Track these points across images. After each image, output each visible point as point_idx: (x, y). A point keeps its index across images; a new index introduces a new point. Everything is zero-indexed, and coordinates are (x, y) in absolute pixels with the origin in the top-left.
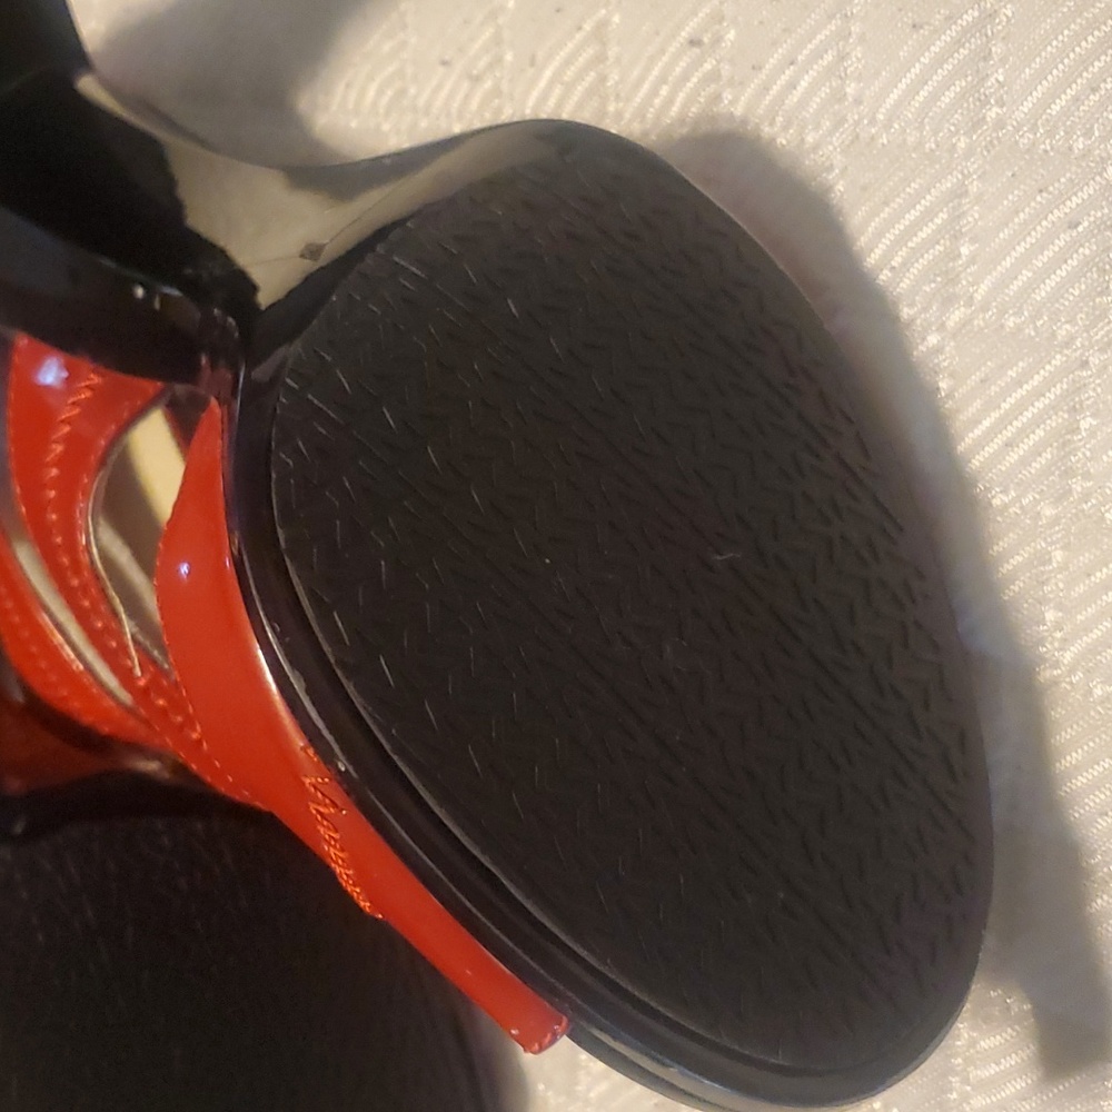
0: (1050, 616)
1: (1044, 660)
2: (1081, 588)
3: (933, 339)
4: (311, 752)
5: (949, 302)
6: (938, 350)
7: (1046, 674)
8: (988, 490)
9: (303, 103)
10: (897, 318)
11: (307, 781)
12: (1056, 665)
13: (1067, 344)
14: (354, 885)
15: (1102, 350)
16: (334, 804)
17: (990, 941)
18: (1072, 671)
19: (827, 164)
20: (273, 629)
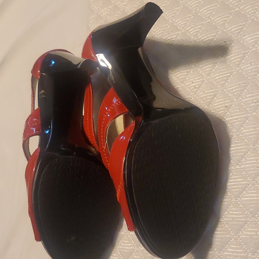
0: (226, 213)
1: (222, 218)
2: (231, 212)
3: (233, 168)
4: (123, 180)
5: (238, 164)
6: (233, 170)
7: (221, 220)
8: (228, 191)
9: (170, 72)
10: (230, 162)
11: (120, 183)
12: (223, 219)
13: (248, 181)
14: (119, 197)
15: (252, 185)
16: (122, 188)
17: (194, 248)
18: (224, 222)
19: (233, 135)
20: (127, 163)
